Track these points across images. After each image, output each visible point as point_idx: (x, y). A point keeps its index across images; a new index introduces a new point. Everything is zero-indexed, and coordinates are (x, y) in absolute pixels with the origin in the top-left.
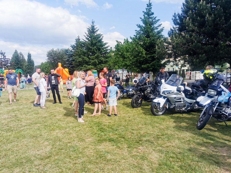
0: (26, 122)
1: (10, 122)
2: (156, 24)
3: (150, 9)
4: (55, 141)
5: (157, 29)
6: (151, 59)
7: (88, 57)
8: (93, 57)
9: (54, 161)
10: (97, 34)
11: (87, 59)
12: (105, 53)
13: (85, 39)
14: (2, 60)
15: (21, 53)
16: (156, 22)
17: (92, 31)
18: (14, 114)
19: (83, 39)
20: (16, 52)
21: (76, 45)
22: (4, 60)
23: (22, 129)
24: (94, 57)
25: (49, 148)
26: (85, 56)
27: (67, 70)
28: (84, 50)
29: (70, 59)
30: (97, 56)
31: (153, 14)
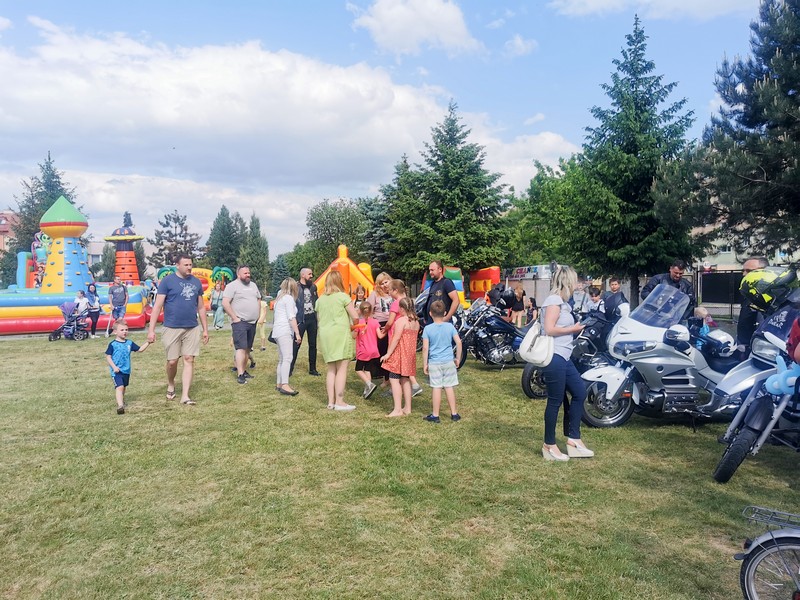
0: (185, 424)
1: (144, 422)
2: (662, 100)
3: (641, 52)
4: (237, 481)
5: (670, 117)
6: (645, 227)
7: (432, 225)
8: (449, 223)
9: (208, 534)
10: (466, 145)
11: (430, 232)
12: (492, 210)
13: (425, 165)
14: (178, 238)
15: (238, 215)
16: (663, 93)
17: (449, 136)
18: (164, 401)
19: (418, 166)
20: (224, 213)
21: (396, 185)
22: (182, 239)
23: (167, 442)
24: (453, 223)
25: (212, 498)
26: (422, 221)
27: (366, 267)
28: (421, 200)
29: (375, 232)
30: (465, 221)
31: (650, 66)
